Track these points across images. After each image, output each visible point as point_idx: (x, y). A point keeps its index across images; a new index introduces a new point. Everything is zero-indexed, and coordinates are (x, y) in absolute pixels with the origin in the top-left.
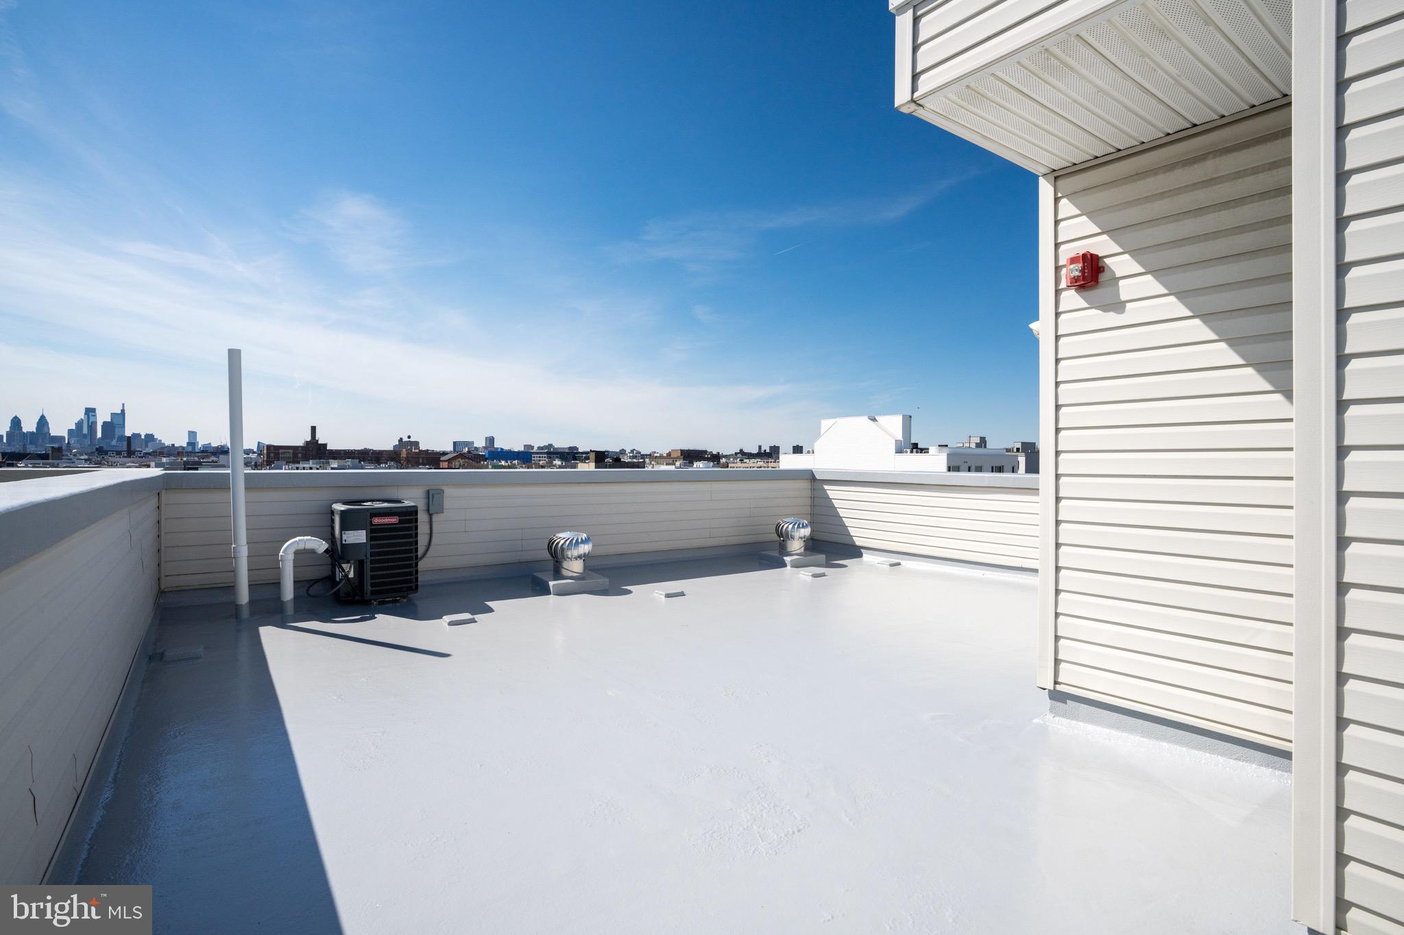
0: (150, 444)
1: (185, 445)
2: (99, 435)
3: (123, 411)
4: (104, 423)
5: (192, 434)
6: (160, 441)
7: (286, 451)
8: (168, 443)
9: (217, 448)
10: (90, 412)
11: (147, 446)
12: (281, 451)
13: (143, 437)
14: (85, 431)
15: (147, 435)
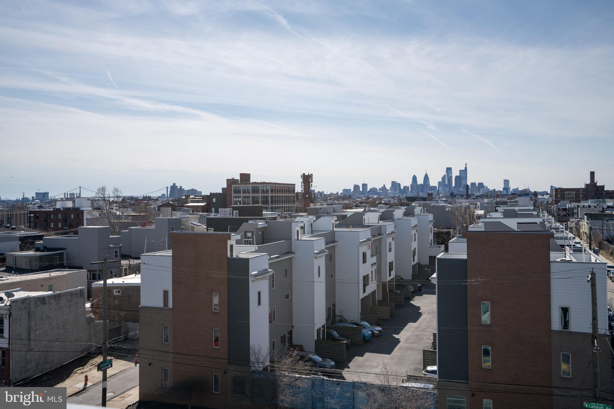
0: (481, 190)
1: (502, 190)
2: (454, 185)
3: (466, 168)
4: (456, 176)
5: (506, 182)
6: (487, 187)
7: (571, 192)
8: (491, 188)
9: (522, 191)
10: (449, 170)
11: (479, 191)
12: (566, 193)
13: (477, 185)
14: (447, 183)
15: (479, 184)
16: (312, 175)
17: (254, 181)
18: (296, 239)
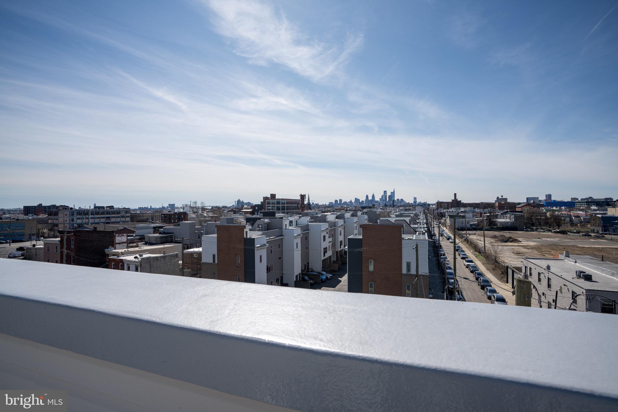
0: (402, 203)
1: (413, 203)
2: (388, 200)
3: (394, 191)
4: (389, 195)
5: (415, 198)
6: (405, 201)
7: (444, 204)
8: (407, 202)
9: (423, 203)
10: (385, 192)
11: (401, 203)
12: (442, 204)
13: (400, 200)
14: (384, 199)
15: (401, 199)
16: (305, 195)
17: (277, 198)
18: (285, 228)
